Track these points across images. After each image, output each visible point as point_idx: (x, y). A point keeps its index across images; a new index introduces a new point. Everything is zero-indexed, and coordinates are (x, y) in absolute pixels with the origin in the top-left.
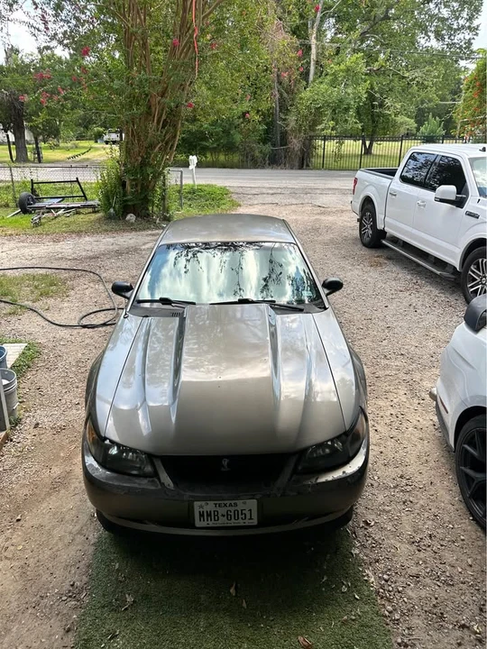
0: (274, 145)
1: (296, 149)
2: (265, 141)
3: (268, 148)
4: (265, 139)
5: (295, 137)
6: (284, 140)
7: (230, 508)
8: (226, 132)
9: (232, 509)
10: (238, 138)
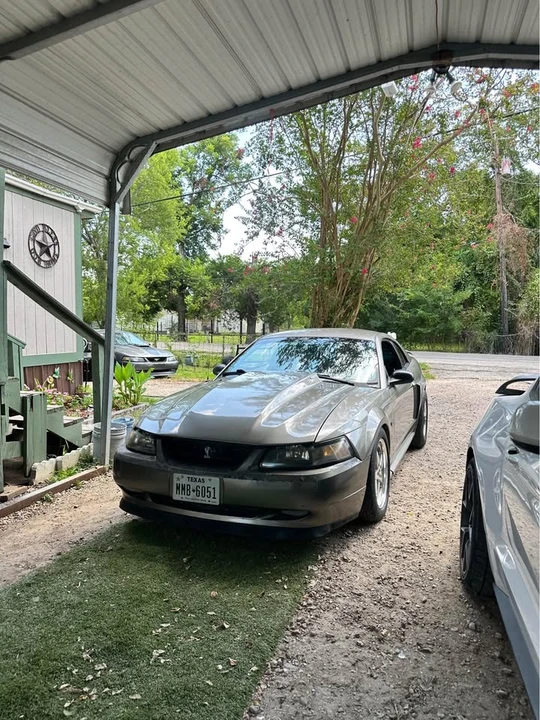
0: (500, 332)
1: (527, 336)
2: (490, 329)
3: (493, 335)
4: (491, 326)
5: (526, 325)
6: (513, 327)
7: (198, 484)
8: (445, 319)
9: (201, 485)
10: (457, 324)
